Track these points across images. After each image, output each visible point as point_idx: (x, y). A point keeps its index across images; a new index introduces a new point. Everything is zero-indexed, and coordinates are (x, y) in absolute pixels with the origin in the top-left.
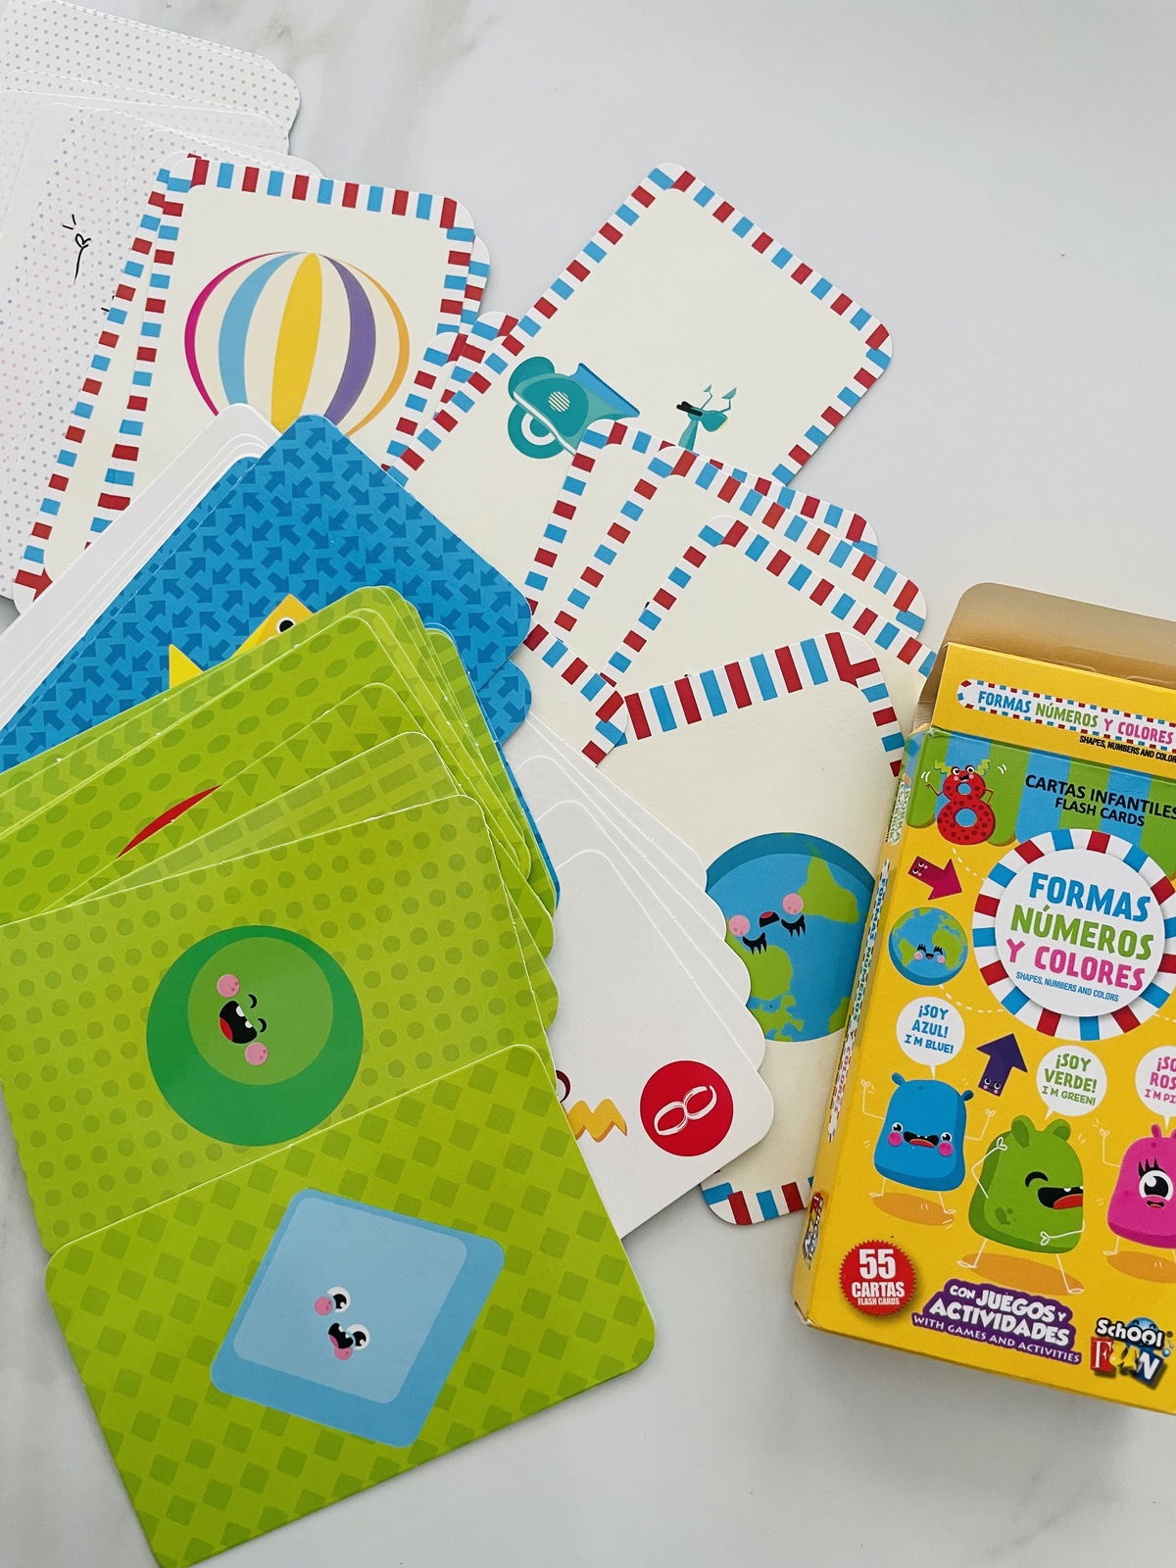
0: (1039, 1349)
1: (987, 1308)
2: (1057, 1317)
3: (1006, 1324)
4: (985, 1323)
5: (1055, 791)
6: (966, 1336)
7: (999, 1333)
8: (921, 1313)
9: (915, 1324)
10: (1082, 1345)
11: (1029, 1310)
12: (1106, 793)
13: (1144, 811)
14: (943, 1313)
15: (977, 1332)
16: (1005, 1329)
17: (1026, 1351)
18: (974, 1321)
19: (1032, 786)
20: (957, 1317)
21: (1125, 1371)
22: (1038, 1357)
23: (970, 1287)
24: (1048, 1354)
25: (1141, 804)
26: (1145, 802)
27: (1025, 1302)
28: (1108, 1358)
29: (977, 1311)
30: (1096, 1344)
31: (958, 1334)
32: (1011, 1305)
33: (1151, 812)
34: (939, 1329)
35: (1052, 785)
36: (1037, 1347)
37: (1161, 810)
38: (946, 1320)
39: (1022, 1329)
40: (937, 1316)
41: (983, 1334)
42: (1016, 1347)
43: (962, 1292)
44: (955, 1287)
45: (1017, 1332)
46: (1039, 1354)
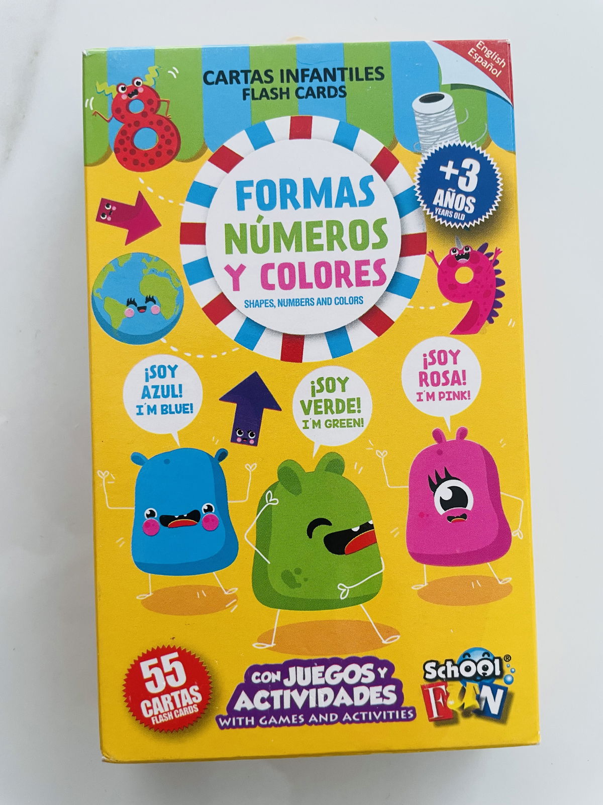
0: (367, 716)
1: (297, 687)
2: (377, 675)
3: (323, 699)
4: (300, 703)
5: (238, 82)
6: (282, 725)
7: (318, 711)
8: (225, 714)
9: (222, 728)
10: (413, 697)
11: (345, 676)
12: (297, 70)
13: (343, 79)
14: (249, 706)
15: (293, 716)
16: (323, 704)
17: (353, 722)
18: (287, 705)
19: (212, 83)
20: (266, 706)
21: (467, 713)
22: (367, 724)
23: (273, 668)
24: (377, 718)
25: (338, 73)
26: (342, 70)
27: (337, 668)
28: (445, 703)
29: (287, 693)
30: (428, 691)
31: (273, 725)
32: (323, 676)
33: (351, 79)
34: (250, 726)
35: (234, 76)
36: (364, 714)
37: (362, 75)
38: (256, 713)
39: (343, 698)
40: (244, 712)
41: (300, 717)
42: (340, 720)
43: (266, 677)
44: (257, 674)
45: (337, 703)
46: (367, 721)
